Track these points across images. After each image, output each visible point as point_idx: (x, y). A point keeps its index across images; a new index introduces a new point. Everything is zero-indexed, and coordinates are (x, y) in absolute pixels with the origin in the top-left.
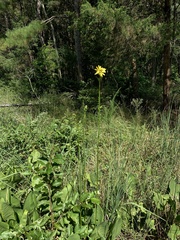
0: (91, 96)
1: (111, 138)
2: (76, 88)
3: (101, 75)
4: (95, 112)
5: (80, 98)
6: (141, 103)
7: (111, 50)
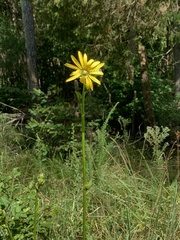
0: (55, 121)
1: (104, 219)
2: (24, 103)
3: (88, 83)
4: (66, 154)
5: (32, 125)
6: (164, 136)
7: (95, 27)
